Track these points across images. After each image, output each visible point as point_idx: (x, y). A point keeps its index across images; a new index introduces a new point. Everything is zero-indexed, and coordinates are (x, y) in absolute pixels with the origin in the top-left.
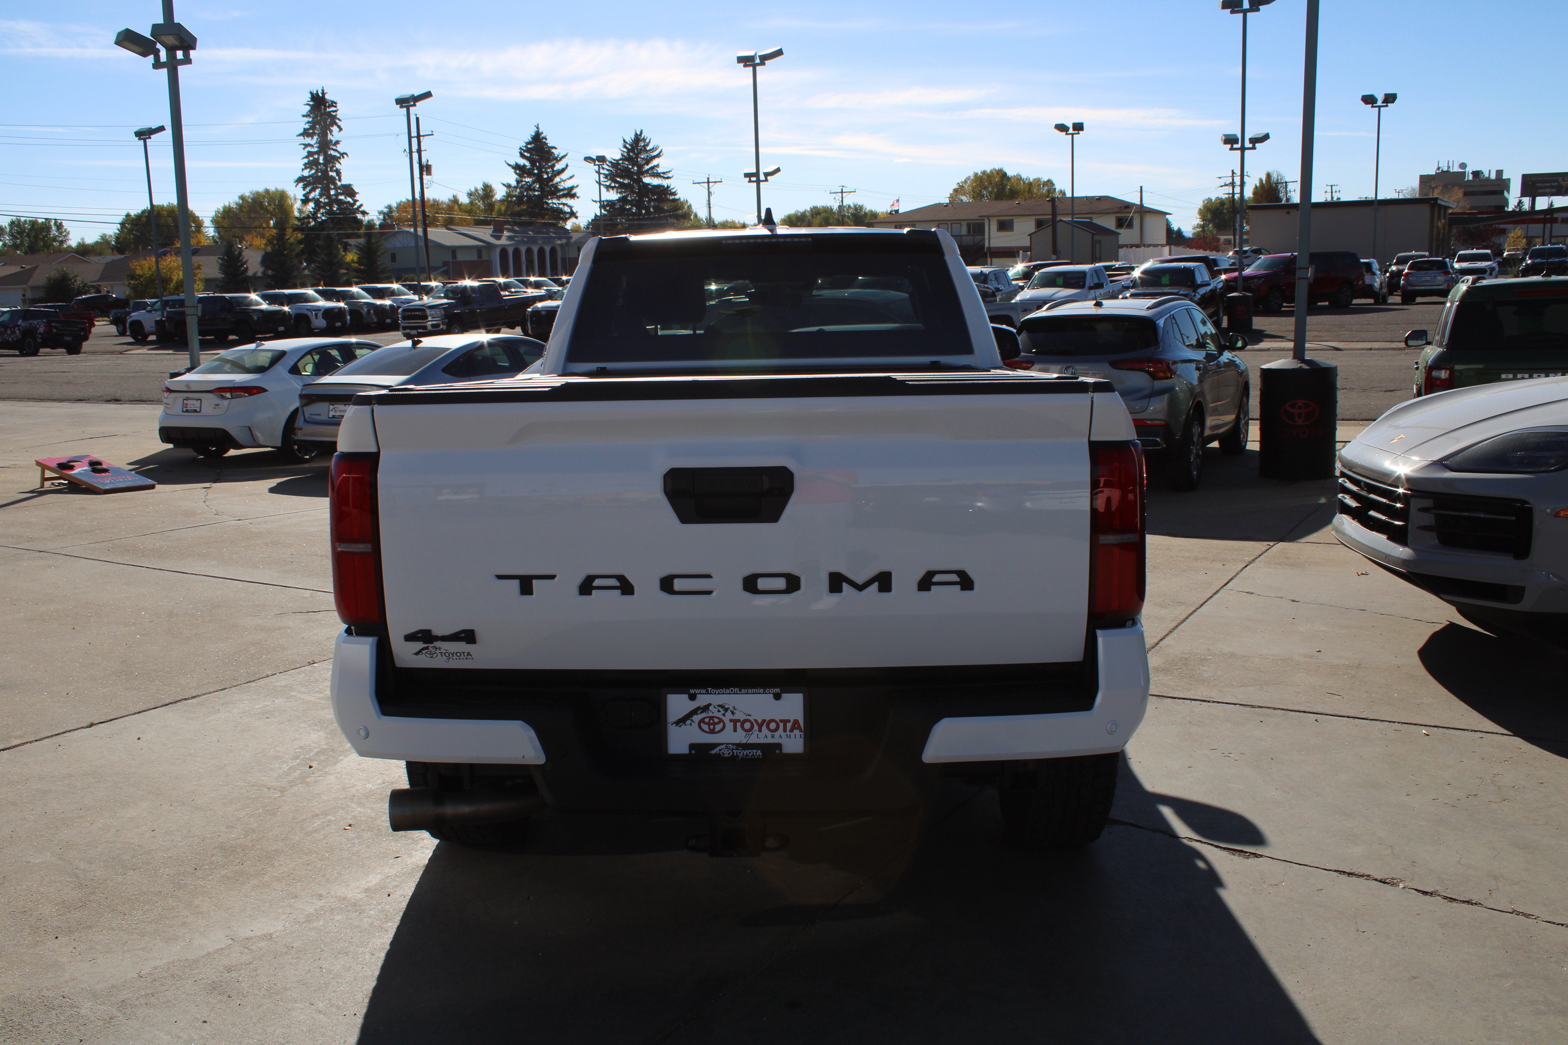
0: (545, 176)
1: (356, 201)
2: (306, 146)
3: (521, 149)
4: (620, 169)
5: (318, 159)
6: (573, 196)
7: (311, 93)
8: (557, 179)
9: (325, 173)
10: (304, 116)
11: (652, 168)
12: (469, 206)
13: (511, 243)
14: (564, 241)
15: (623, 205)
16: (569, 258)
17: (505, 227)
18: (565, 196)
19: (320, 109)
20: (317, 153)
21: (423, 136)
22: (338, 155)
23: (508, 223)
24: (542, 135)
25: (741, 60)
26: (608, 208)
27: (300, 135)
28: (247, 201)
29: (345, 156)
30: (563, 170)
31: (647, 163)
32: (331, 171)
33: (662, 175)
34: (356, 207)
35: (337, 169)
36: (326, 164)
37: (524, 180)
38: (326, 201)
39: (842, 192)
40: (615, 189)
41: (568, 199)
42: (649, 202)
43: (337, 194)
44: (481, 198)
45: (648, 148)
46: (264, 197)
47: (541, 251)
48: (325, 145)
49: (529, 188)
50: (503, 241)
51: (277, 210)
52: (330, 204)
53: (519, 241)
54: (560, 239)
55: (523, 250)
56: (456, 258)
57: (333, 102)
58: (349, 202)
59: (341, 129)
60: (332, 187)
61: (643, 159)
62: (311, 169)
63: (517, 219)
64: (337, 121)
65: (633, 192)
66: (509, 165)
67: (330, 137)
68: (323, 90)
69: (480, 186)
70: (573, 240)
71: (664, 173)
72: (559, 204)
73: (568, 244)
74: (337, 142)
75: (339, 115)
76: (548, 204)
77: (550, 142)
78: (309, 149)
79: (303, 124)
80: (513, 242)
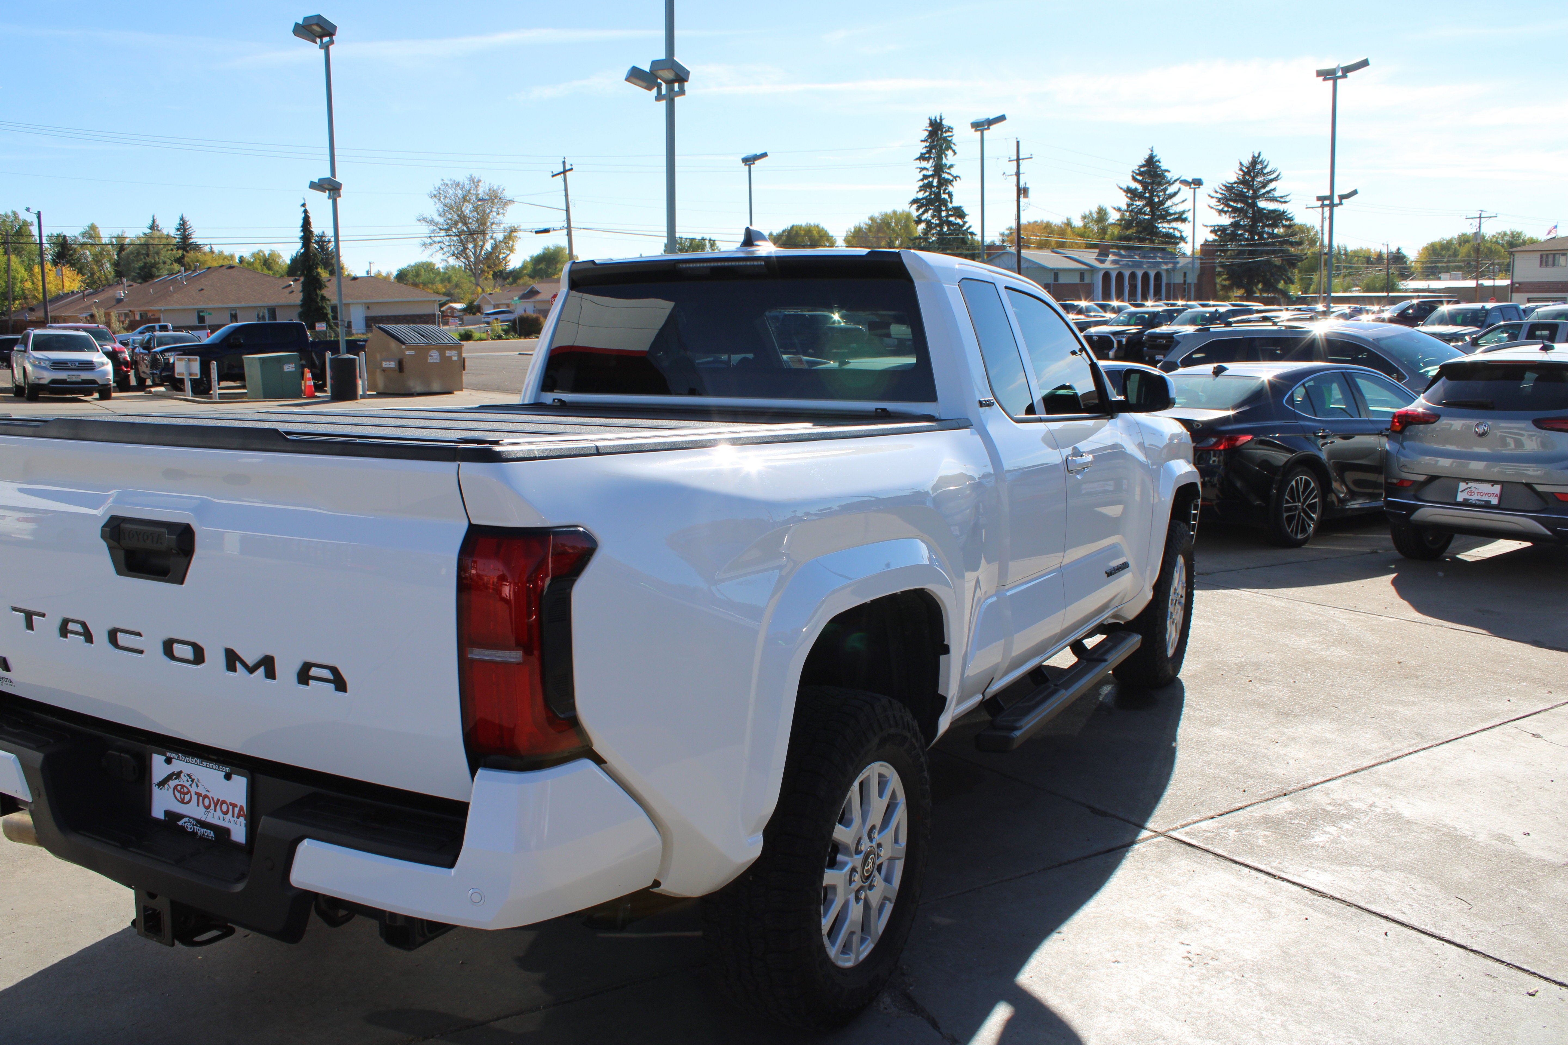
0: (1156, 200)
1: (965, 223)
2: (922, 169)
3: (1133, 172)
4: (1234, 193)
5: (932, 182)
6: (1184, 220)
7: (930, 120)
8: (1169, 203)
9: (938, 195)
10: (922, 141)
11: (1268, 192)
12: (1082, 229)
13: (1115, 266)
14: (1170, 266)
15: (1235, 230)
16: (1174, 284)
17: (1111, 250)
18: (1176, 220)
19: (937, 135)
20: (932, 176)
21: (1023, 159)
22: (951, 178)
23: (1113, 247)
24: (1156, 158)
25: (1319, 73)
26: (1219, 233)
27: (917, 159)
28: (877, 223)
29: (958, 179)
30: (1175, 194)
31: (1264, 186)
32: (944, 193)
33: (1278, 199)
34: (965, 228)
35: (949, 192)
36: (939, 186)
37: (1135, 203)
38: (937, 222)
39: (1480, 217)
40: (1228, 214)
41: (1179, 223)
42: (1263, 227)
43: (948, 216)
44: (1095, 221)
45: (1265, 171)
46: (891, 218)
47: (1146, 276)
48: (939, 169)
49: (1140, 212)
50: (1108, 265)
51: (902, 231)
52: (941, 225)
53: (1123, 265)
54: (1166, 263)
55: (1127, 274)
56: (1057, 281)
57: (949, 127)
58: (958, 223)
59: (955, 153)
60: (944, 208)
61: (1260, 182)
62: (925, 192)
63: (1125, 243)
64: (952, 146)
65: (1246, 216)
66: (1121, 188)
67: (944, 161)
68: (941, 116)
69: (1094, 209)
70: (1179, 266)
71: (1281, 197)
72: (1169, 228)
73: (1174, 269)
74: (951, 166)
75: (954, 140)
76: (1157, 228)
77: (1164, 165)
78: (925, 172)
79: (921, 148)
80: (1118, 266)
